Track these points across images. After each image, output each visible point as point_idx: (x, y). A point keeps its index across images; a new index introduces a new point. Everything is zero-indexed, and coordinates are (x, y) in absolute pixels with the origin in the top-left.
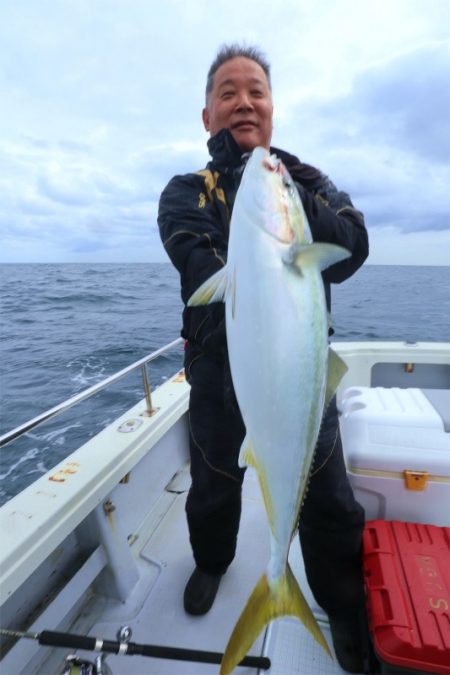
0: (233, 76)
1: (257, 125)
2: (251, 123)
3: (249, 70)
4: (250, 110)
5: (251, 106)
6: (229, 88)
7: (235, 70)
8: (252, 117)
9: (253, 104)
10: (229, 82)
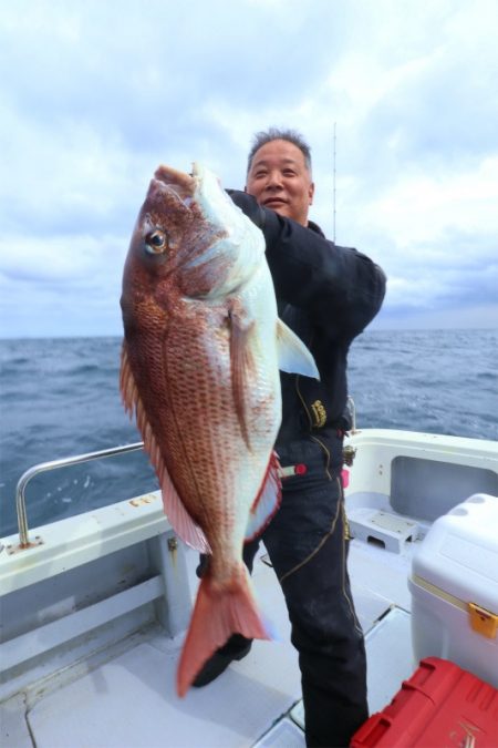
0: (267, 157)
1: (287, 202)
2: (280, 200)
3: (282, 151)
4: (279, 188)
5: (280, 184)
6: (263, 168)
7: (270, 152)
8: (283, 195)
9: (283, 183)
10: (262, 163)
